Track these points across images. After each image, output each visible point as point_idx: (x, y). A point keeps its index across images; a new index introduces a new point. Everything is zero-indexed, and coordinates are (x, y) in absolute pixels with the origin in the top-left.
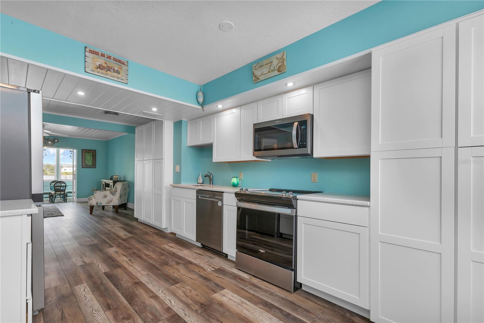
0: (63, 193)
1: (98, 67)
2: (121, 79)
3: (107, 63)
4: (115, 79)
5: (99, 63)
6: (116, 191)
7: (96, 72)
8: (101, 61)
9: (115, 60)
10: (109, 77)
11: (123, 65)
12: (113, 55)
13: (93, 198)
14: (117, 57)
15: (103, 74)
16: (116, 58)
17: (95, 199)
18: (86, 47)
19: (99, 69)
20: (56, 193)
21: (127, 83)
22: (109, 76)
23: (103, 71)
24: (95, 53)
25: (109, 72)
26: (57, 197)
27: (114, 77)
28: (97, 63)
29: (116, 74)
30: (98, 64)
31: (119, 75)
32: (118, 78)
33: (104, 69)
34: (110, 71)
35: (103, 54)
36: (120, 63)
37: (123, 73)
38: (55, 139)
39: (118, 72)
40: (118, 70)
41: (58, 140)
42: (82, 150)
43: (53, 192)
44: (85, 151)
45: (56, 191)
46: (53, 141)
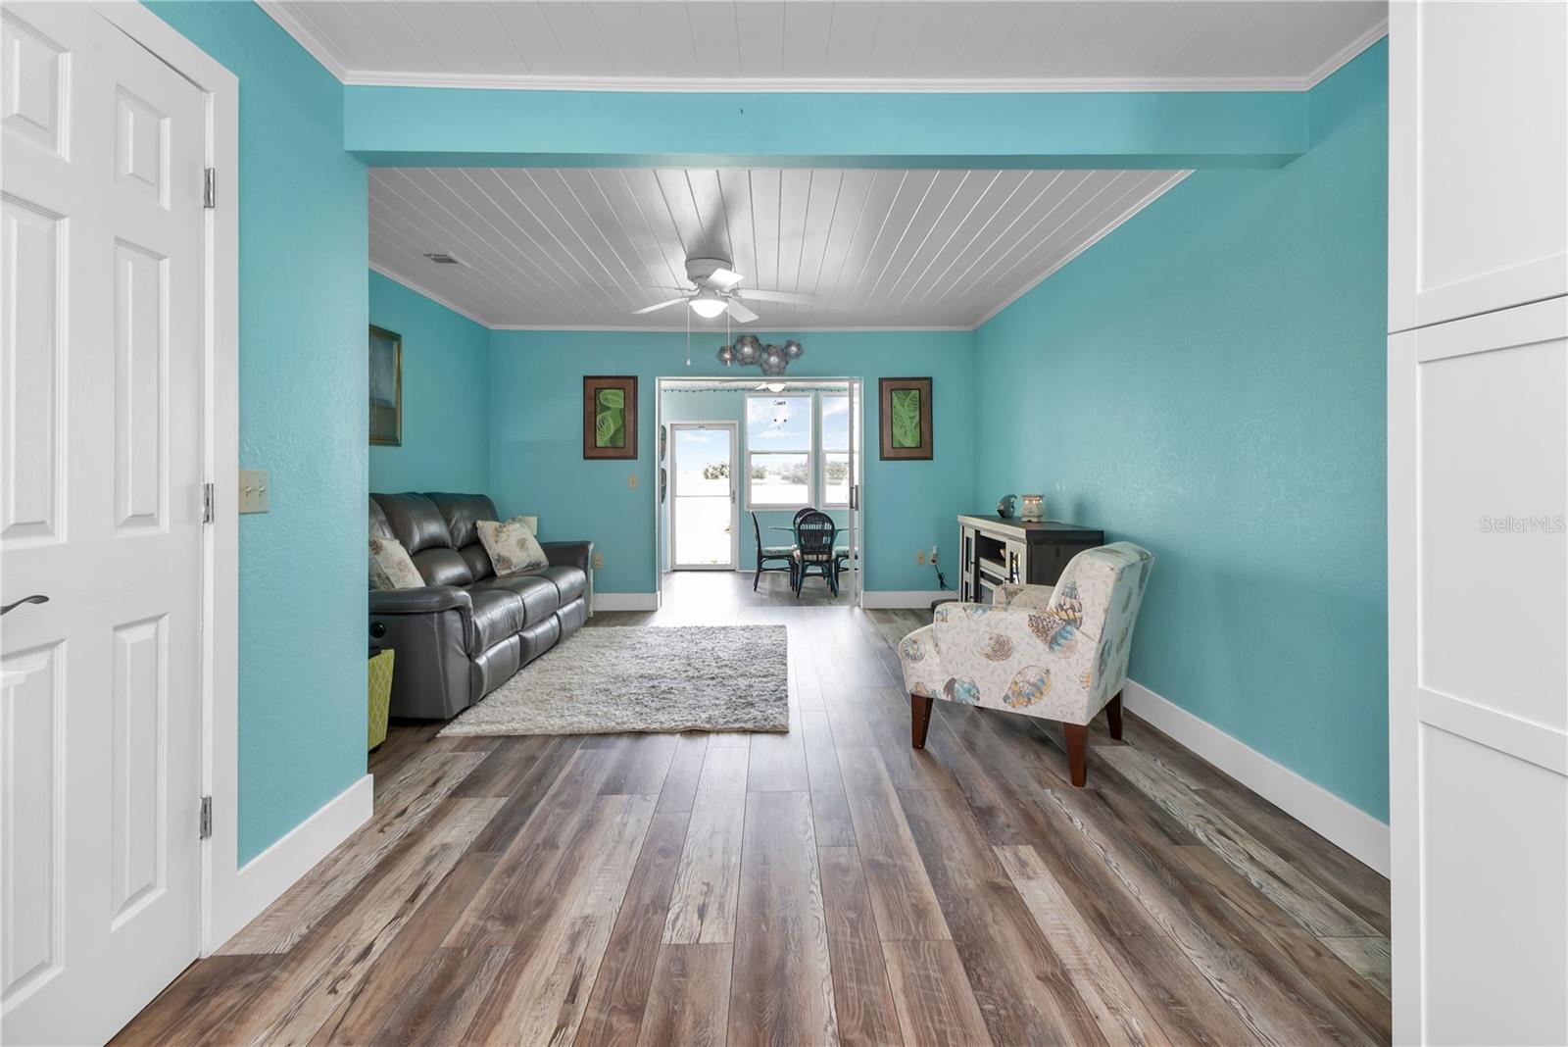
0: (825, 557)
20: (806, 557)
26: (809, 572)
38: (790, 344)
41: (799, 346)
42: (881, 380)
43: (797, 553)
44: (890, 388)
45: (803, 550)
46: (784, 354)
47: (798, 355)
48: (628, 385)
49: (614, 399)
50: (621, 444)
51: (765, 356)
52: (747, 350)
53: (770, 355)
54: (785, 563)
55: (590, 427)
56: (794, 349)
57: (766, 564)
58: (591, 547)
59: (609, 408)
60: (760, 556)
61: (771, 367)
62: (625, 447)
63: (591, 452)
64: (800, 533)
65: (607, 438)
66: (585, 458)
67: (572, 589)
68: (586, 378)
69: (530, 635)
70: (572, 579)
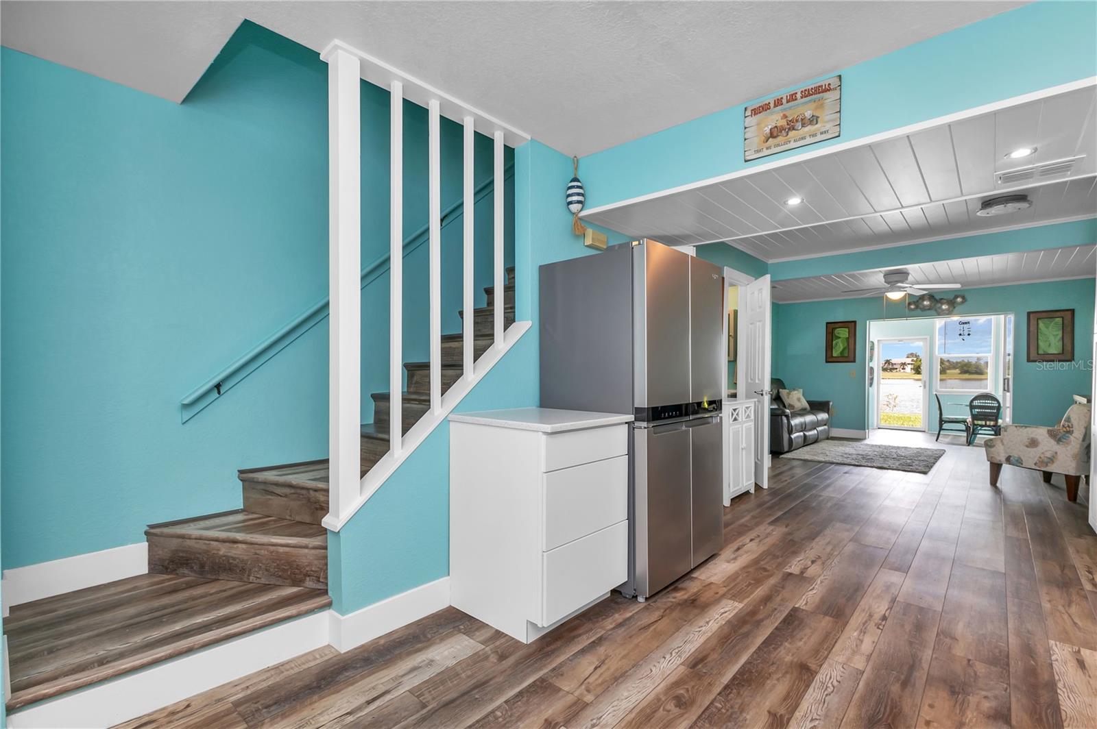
0: (992, 423)
1: (769, 135)
2: (822, 133)
3: (787, 113)
4: (808, 141)
5: (770, 127)
7: (765, 150)
8: (774, 119)
9: (807, 94)
10: (792, 145)
11: (826, 95)
12: (798, 88)
14: (810, 85)
15: (778, 145)
16: (807, 88)
17: (1002, 447)
18: (746, 109)
19: (770, 139)
20: (976, 422)
21: (837, 134)
22: (792, 143)
23: (780, 139)
24: (763, 109)
25: (792, 133)
26: (980, 432)
27: (803, 138)
28: (766, 128)
29: (808, 129)
30: (767, 130)
31: (817, 126)
32: (814, 135)
33: (781, 132)
34: (794, 129)
35: (778, 99)
36: (819, 93)
37: (827, 116)
38: (957, 297)
39: (814, 120)
40: (813, 116)
41: (963, 297)
42: (1029, 314)
43: (969, 419)
44: (1034, 318)
45: (974, 417)
46: (952, 303)
47: (962, 303)
48: (851, 325)
49: (843, 333)
50: (846, 355)
51: (939, 305)
52: (926, 303)
53: (942, 304)
54: (962, 427)
55: (829, 347)
56: (959, 300)
57: (945, 426)
58: (831, 403)
59: (840, 338)
60: (942, 421)
61: (943, 310)
62: (849, 356)
63: (830, 359)
64: (972, 407)
65: (839, 352)
66: (827, 362)
67: (822, 420)
68: (827, 323)
69: (807, 433)
70: (823, 416)
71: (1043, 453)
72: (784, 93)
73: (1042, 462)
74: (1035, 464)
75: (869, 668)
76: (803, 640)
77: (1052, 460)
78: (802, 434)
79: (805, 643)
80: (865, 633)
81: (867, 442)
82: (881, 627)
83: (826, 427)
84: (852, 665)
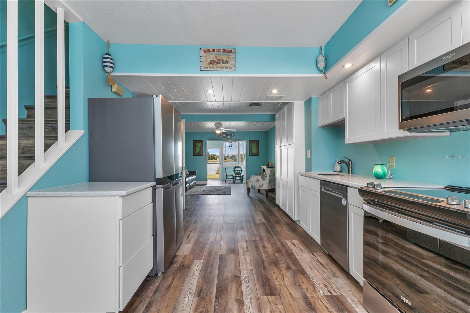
0: (240, 176)
1: (210, 63)
2: (229, 68)
3: (217, 56)
4: (225, 69)
5: (210, 59)
6: (266, 177)
7: (208, 68)
8: (212, 57)
9: (224, 51)
10: (219, 69)
11: (231, 54)
12: (222, 48)
13: (249, 182)
14: (226, 48)
15: (214, 68)
16: (224, 49)
17: (250, 183)
18: (200, 49)
19: (211, 64)
20: (236, 176)
21: (234, 70)
22: (219, 68)
23: (214, 66)
24: (207, 51)
25: (219, 65)
26: (237, 179)
27: (223, 68)
28: (209, 60)
29: (224, 65)
31: (228, 65)
32: (227, 68)
33: (215, 63)
34: (219, 63)
35: (213, 49)
36: (228, 52)
37: (231, 62)
38: (232, 134)
39: (226, 62)
40: (226, 60)
41: (234, 134)
42: (249, 140)
43: (234, 175)
44: (251, 142)
45: (236, 174)
46: (231, 136)
47: (233, 136)
48: (201, 141)
49: (199, 144)
50: (200, 153)
51: (227, 136)
52: (224, 135)
53: (228, 136)
54: (232, 177)
55: (194, 150)
56: (233, 135)
57: (228, 177)
58: (197, 172)
59: (198, 146)
60: (227, 176)
61: (228, 138)
62: (201, 154)
63: (195, 154)
64: (235, 171)
65: (197, 152)
66: (193, 155)
67: (194, 179)
68: (193, 140)
69: (190, 184)
70: (194, 177)
71: (260, 184)
72: (216, 48)
73: (260, 186)
74: (259, 187)
75: (253, 268)
76: (230, 266)
77: (262, 185)
78: (189, 184)
79: (231, 267)
80: (245, 255)
81: (207, 185)
82: (248, 251)
83: (195, 181)
84: (248, 269)
